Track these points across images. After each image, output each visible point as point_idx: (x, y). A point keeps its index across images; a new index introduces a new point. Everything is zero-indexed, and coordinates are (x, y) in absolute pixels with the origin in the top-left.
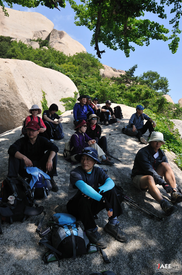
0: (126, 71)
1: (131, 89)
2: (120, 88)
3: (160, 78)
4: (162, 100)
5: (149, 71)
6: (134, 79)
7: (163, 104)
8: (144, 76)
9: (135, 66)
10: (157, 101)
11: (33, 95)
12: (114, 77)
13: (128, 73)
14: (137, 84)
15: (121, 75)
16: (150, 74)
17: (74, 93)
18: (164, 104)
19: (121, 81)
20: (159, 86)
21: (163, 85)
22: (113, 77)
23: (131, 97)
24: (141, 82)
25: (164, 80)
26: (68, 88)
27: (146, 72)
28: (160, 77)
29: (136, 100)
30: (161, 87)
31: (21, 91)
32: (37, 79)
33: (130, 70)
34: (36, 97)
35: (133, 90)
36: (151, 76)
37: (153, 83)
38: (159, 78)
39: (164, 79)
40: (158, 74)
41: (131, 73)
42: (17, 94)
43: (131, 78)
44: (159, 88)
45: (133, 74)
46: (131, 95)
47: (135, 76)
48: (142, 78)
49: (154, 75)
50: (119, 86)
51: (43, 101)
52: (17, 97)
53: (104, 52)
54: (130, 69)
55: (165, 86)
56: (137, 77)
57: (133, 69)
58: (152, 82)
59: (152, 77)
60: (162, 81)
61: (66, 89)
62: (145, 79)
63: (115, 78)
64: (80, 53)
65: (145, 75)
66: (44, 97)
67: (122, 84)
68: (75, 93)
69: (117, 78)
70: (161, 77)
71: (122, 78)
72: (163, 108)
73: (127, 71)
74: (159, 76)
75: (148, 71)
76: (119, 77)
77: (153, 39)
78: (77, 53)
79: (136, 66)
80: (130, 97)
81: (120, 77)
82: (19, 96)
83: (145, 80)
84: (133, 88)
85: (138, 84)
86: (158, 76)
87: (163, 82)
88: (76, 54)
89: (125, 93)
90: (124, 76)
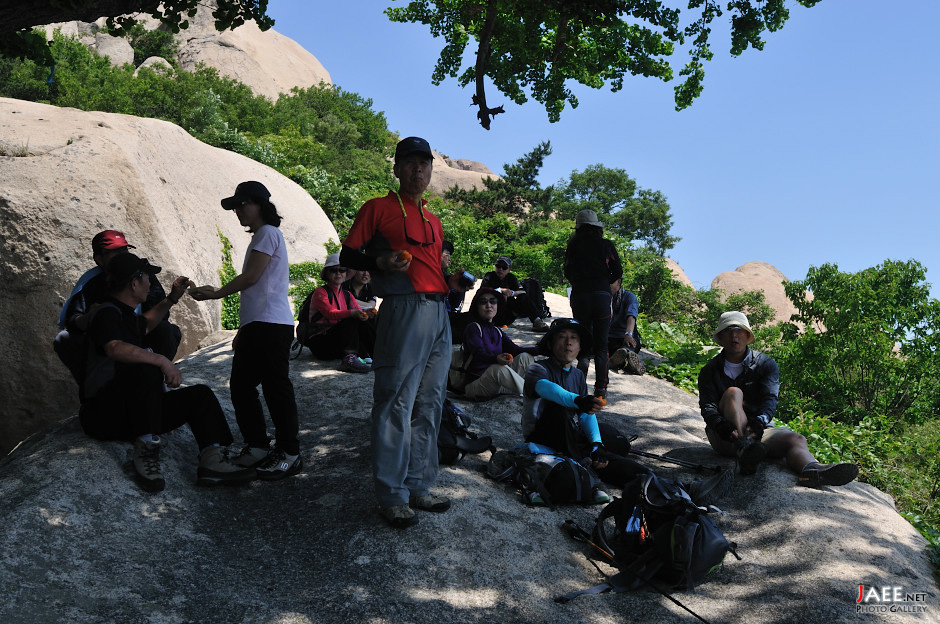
0: (506, 167)
1: (530, 235)
2: (492, 230)
3: (636, 196)
4: (653, 273)
5: (594, 165)
6: (540, 195)
7: (657, 289)
8: (573, 185)
9: (543, 148)
10: (636, 279)
11: (198, 250)
12: (460, 188)
13: (515, 173)
14: (547, 217)
15: (488, 182)
16: (597, 176)
17: (326, 245)
18: (664, 288)
19: (491, 204)
20: (633, 225)
21: (651, 219)
22: (457, 186)
23: (536, 266)
24: (565, 209)
25: (652, 203)
26: (302, 228)
27: (581, 171)
28: (636, 191)
29: (555, 277)
30: (642, 228)
31: (164, 229)
32: (200, 191)
33: (521, 161)
34: (205, 254)
35: (538, 239)
36: (603, 188)
37: (612, 213)
38: (633, 194)
39: (652, 198)
40: (630, 178)
41: (526, 175)
42: (154, 239)
43: (529, 193)
44: (635, 234)
45: (536, 178)
46: (535, 257)
47: (543, 187)
48: (567, 192)
49: (613, 183)
50: (487, 222)
51: (224, 273)
52: (153, 250)
53: (500, 110)
54: (524, 157)
55: (657, 224)
56: (550, 190)
57: (536, 159)
58: (607, 209)
59: (607, 189)
60: (645, 205)
61: (296, 229)
62: (578, 197)
63: (463, 192)
64: (310, 90)
65: (578, 183)
66: (227, 259)
67: (500, 217)
68: (328, 248)
69: (473, 192)
70: (643, 189)
71: (491, 195)
72: (659, 306)
73: (511, 166)
74: (634, 188)
75: (590, 167)
76: (481, 188)
77: (634, 74)
78: (295, 90)
79: (547, 146)
80: (528, 263)
81: (486, 189)
82: (160, 247)
83: (579, 203)
84: (537, 230)
85: (553, 215)
86: (631, 186)
87: (648, 211)
88: (292, 95)
89: (509, 248)
90: (499, 185)
